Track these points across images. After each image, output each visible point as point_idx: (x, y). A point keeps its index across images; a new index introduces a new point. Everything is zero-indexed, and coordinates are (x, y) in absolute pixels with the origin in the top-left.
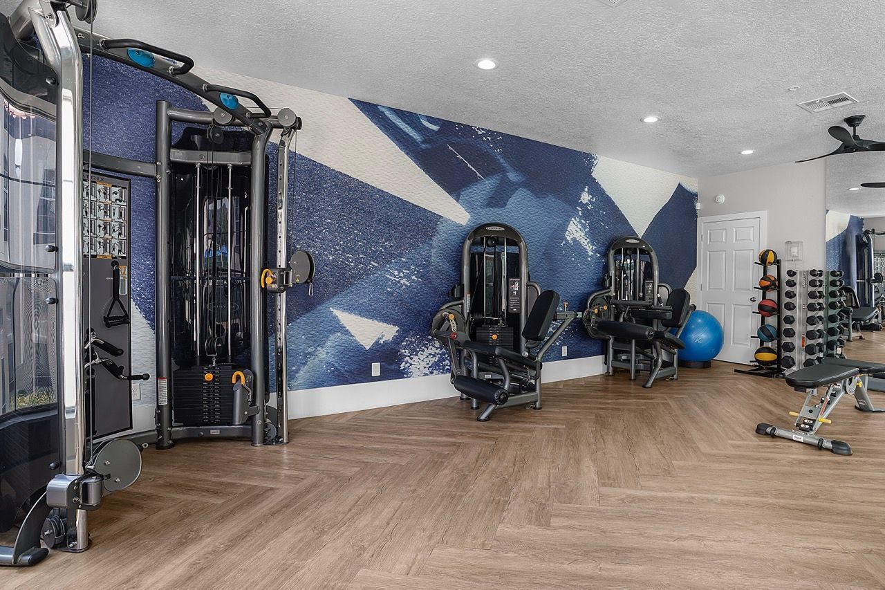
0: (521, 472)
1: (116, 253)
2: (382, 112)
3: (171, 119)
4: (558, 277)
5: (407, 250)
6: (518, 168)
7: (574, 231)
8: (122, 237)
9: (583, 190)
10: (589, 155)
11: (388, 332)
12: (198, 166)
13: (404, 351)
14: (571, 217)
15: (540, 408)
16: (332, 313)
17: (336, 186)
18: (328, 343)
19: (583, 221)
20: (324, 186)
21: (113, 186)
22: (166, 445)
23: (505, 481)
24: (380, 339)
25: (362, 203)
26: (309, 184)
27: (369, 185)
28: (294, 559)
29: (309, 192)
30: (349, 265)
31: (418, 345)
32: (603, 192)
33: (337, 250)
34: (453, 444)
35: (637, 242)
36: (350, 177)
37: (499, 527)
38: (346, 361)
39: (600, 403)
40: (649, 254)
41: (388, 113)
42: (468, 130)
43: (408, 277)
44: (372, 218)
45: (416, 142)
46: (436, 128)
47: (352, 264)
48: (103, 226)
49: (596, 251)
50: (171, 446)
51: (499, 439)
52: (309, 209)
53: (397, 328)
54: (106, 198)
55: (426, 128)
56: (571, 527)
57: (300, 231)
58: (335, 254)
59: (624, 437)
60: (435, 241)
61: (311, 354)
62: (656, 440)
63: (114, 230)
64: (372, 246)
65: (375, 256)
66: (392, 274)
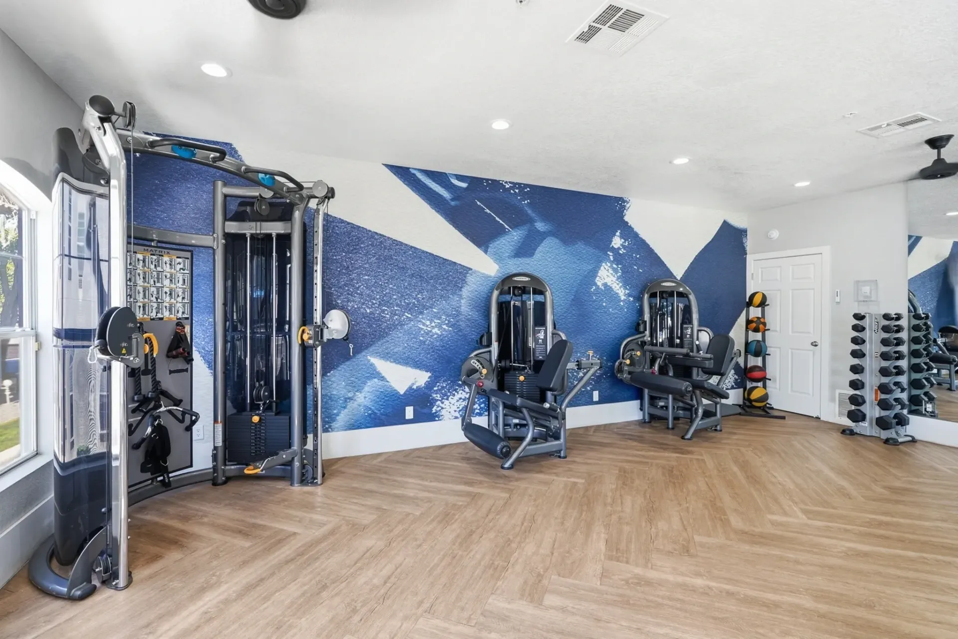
0: (527, 534)
1: (180, 315)
2: (414, 174)
3: (226, 196)
4: (588, 323)
5: (438, 301)
6: (546, 218)
7: (606, 277)
8: (186, 301)
9: (615, 235)
10: (621, 199)
11: (421, 378)
12: (248, 236)
13: (435, 396)
14: (601, 262)
15: (565, 457)
16: (369, 361)
17: (372, 245)
18: (366, 389)
19: (615, 266)
20: (362, 246)
21: (177, 257)
22: (220, 481)
23: (509, 542)
24: (413, 384)
25: (396, 260)
26: (348, 244)
27: (402, 243)
28: (291, 616)
29: (348, 252)
30: (385, 317)
31: (449, 390)
32: (636, 235)
33: (374, 304)
34: (468, 494)
35: (674, 284)
36: (385, 237)
37: (490, 600)
38: (382, 405)
39: (628, 455)
40: (687, 297)
41: (420, 176)
42: (495, 184)
43: (439, 326)
44: (406, 273)
45: (445, 200)
46: (464, 185)
47: (388, 316)
48: (169, 293)
49: (629, 295)
50: (225, 483)
51: (514, 492)
52: (348, 267)
53: (429, 374)
54: (171, 268)
55: (454, 185)
56: (563, 610)
57: (340, 287)
58: (372, 307)
59: (645, 499)
60: (465, 292)
61: (351, 399)
62: (680, 505)
63: (178, 296)
64: (405, 299)
65: (409, 308)
66: (424, 324)
